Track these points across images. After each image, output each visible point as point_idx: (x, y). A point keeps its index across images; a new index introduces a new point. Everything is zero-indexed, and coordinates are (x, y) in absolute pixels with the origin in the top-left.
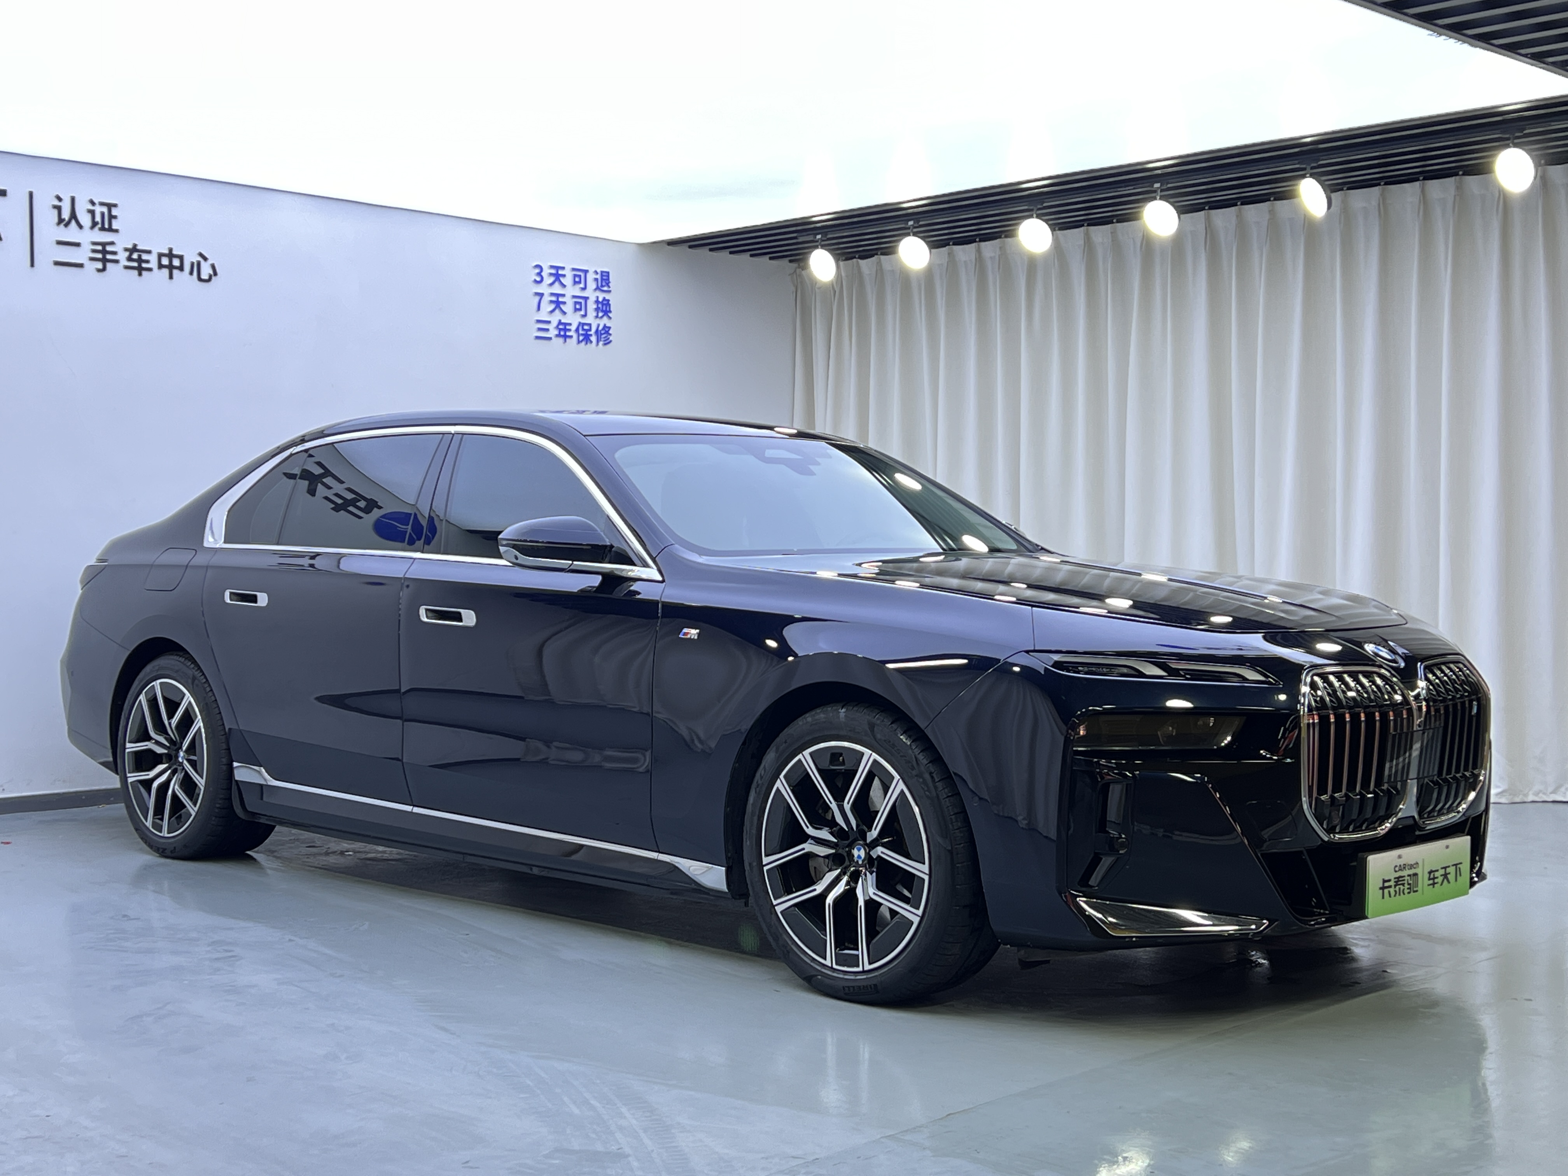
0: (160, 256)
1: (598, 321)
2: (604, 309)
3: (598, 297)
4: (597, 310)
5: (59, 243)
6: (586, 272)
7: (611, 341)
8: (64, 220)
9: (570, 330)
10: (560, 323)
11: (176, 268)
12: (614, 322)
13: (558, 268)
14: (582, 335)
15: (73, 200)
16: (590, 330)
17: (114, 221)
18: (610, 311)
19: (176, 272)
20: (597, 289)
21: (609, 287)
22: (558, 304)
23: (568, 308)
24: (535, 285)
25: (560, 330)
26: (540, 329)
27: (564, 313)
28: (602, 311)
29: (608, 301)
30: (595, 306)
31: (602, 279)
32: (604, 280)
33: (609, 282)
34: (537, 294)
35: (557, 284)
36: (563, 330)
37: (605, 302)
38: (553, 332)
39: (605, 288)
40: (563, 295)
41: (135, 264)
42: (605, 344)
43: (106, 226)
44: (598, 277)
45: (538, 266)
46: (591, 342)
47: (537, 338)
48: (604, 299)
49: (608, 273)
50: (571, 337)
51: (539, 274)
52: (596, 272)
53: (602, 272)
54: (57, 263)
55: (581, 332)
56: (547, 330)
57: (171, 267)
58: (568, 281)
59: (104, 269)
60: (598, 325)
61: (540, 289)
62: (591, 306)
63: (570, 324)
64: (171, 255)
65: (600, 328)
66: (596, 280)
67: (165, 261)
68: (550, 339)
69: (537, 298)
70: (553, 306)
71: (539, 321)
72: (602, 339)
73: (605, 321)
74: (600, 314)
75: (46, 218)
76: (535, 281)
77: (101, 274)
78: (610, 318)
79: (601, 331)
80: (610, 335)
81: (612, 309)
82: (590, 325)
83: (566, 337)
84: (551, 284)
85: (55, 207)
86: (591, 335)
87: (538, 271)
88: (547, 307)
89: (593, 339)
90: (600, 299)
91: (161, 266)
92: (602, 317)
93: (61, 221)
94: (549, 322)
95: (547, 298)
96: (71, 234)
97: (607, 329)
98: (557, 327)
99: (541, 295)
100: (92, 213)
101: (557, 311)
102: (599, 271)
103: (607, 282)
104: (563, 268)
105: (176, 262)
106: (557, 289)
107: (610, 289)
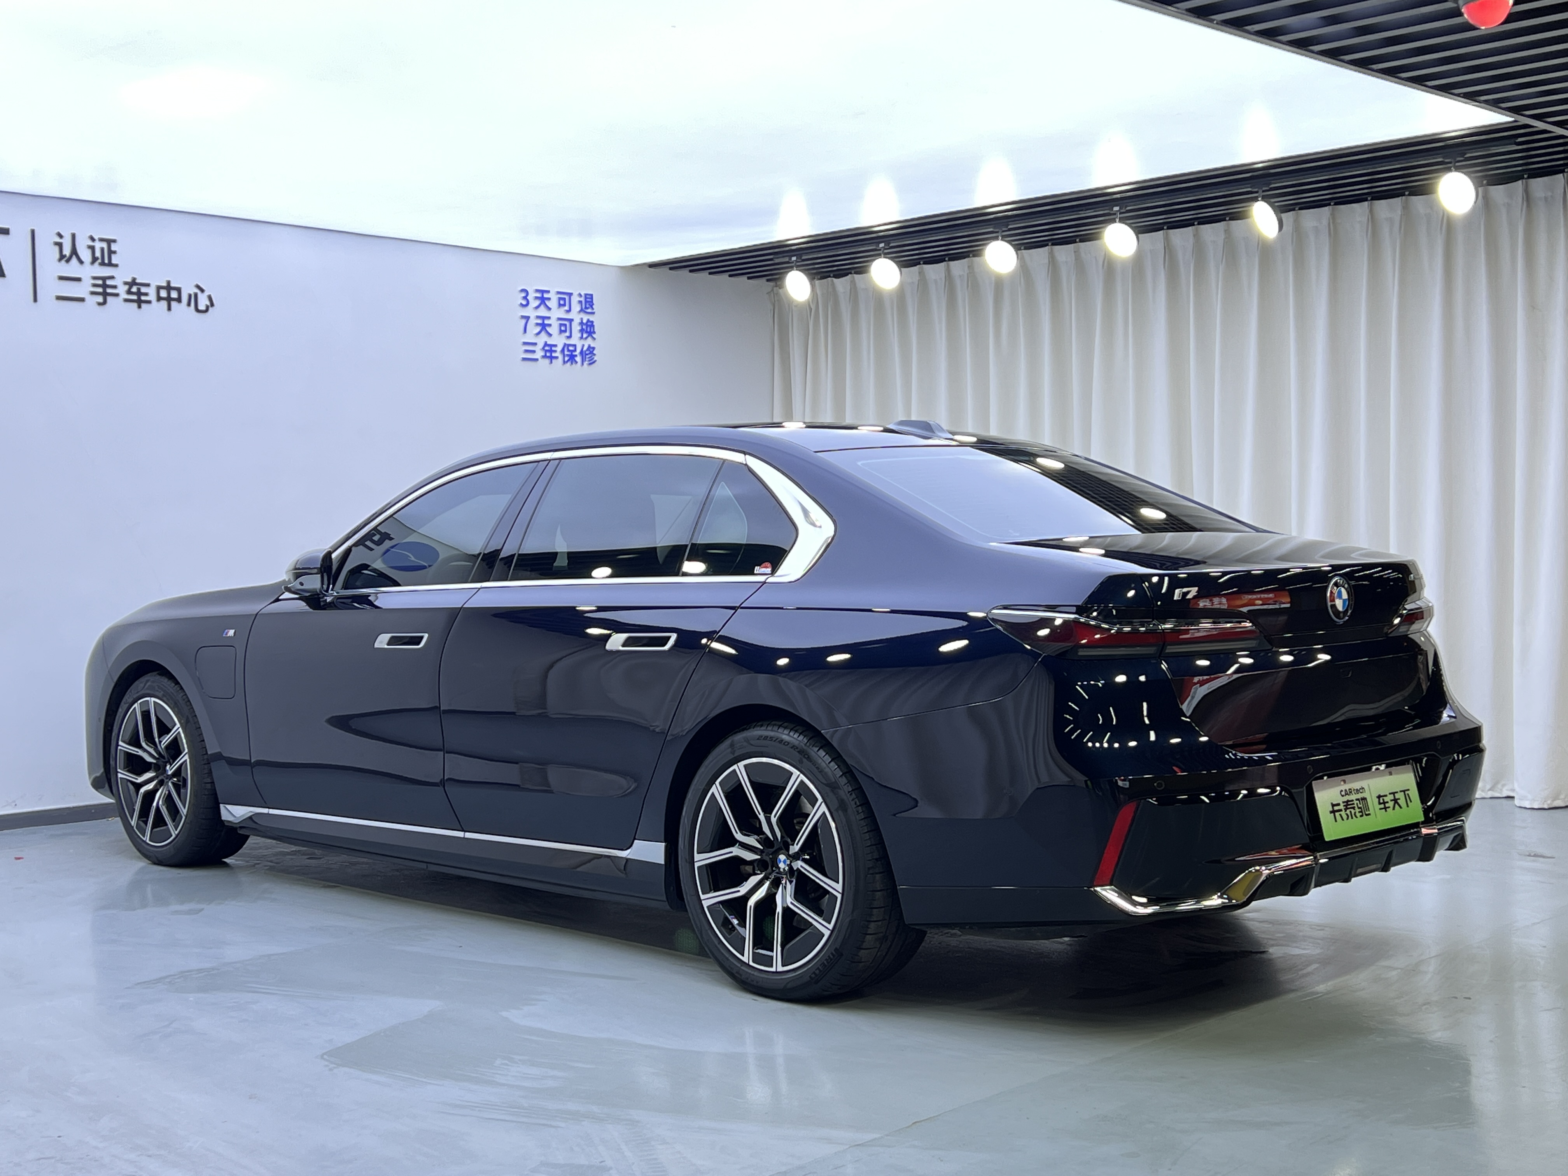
0: (159, 288)
1: (583, 342)
2: (589, 330)
3: (582, 319)
4: (582, 331)
5: (61, 278)
6: (570, 295)
7: (595, 361)
8: (65, 256)
9: (555, 351)
10: (546, 344)
11: (174, 299)
12: (599, 343)
13: (543, 292)
14: (567, 355)
15: (73, 236)
16: (575, 350)
17: (113, 256)
18: (594, 332)
19: (174, 304)
20: (581, 310)
21: (593, 309)
22: (544, 327)
23: (554, 330)
24: (521, 308)
25: (546, 351)
26: (527, 351)
27: (550, 335)
28: (587, 332)
29: (592, 322)
30: (579, 328)
31: (586, 302)
32: (588, 302)
33: (593, 304)
34: (523, 317)
35: (542, 307)
36: (549, 352)
37: (589, 323)
38: (539, 354)
39: (589, 310)
40: (549, 318)
41: (135, 297)
42: (590, 364)
43: (106, 261)
44: (582, 299)
45: (523, 290)
46: (576, 362)
47: (524, 359)
48: (588, 321)
49: (592, 295)
50: (557, 358)
51: (525, 298)
52: (580, 295)
53: (586, 295)
54: (59, 298)
55: (566, 353)
56: (534, 352)
57: (169, 299)
58: (553, 303)
59: (104, 303)
60: (583, 346)
61: (526, 312)
62: (576, 327)
63: (555, 346)
64: (169, 288)
65: (585, 349)
66: (580, 302)
67: (164, 294)
68: (537, 360)
69: (524, 321)
70: (538, 329)
71: (525, 343)
72: (587, 359)
73: (589, 342)
74: (585, 335)
75: (47, 254)
76: (522, 305)
77: (102, 307)
78: (594, 339)
79: (585, 351)
80: (595, 355)
81: (595, 330)
82: (575, 346)
83: (552, 358)
84: (537, 307)
85: (56, 244)
86: (576, 356)
87: (523, 295)
88: (533, 329)
89: (578, 359)
90: (585, 321)
91: (159, 299)
92: (586, 338)
93: (62, 257)
94: (535, 344)
95: (533, 321)
96: (72, 269)
97: (591, 349)
98: (543, 348)
99: (528, 318)
100: (92, 248)
101: (543, 333)
102: (582, 294)
103: (591, 304)
104: (548, 292)
105: (174, 295)
106: (543, 312)
107: (594, 311)
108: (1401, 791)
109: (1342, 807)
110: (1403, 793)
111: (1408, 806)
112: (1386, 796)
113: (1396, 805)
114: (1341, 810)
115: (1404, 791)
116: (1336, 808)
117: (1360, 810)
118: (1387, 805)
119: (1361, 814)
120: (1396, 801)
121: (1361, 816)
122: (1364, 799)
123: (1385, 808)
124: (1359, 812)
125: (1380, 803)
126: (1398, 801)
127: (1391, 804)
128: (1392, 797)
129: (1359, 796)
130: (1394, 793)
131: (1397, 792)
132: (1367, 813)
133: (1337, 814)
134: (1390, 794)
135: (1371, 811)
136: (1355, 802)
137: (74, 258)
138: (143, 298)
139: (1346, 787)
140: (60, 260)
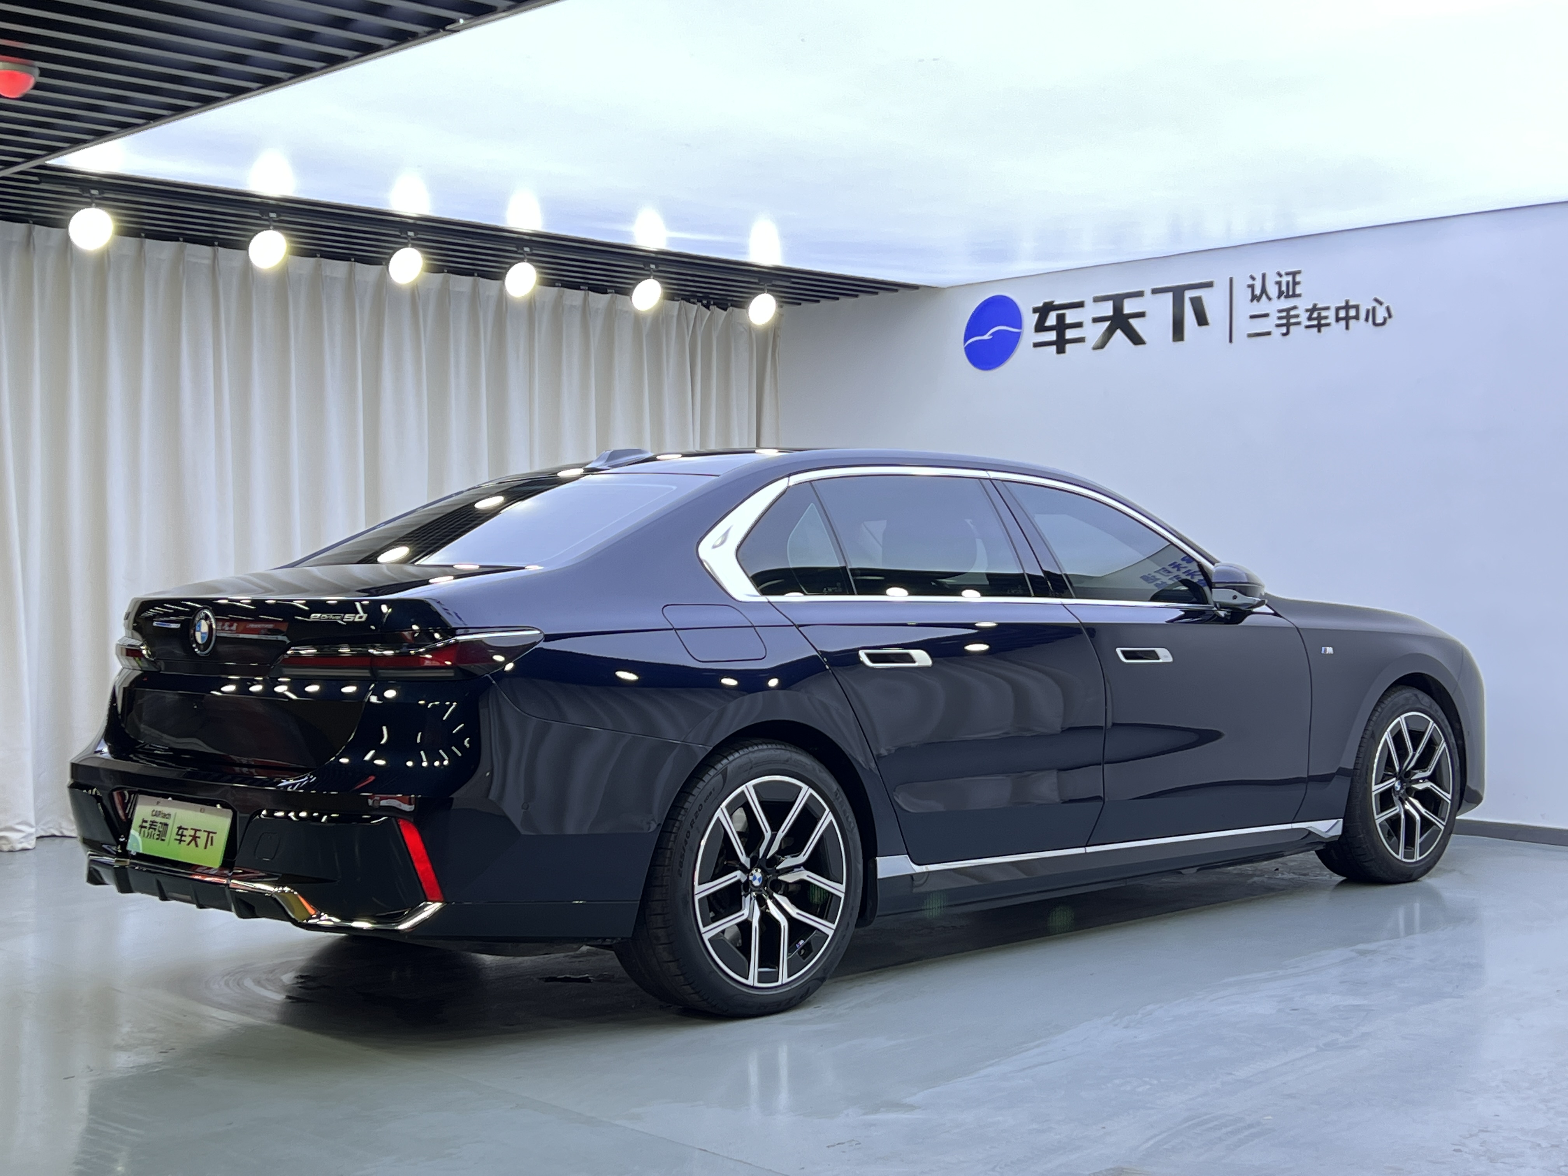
108: (205, 831)
109: (147, 825)
110: (206, 834)
111: (206, 847)
112: (186, 829)
113: (193, 842)
114: (145, 827)
115: (209, 833)
116: (144, 824)
117: (158, 833)
118: (183, 838)
119: (158, 837)
120: (195, 838)
121: (157, 839)
122: (166, 825)
123: (181, 841)
124: (158, 835)
125: (177, 834)
126: (198, 839)
127: (188, 839)
128: (192, 833)
129: (164, 821)
130: (196, 830)
131: (200, 830)
132: (163, 838)
133: (143, 829)
134: (192, 829)
135: (167, 838)
136: (159, 825)
137: (1264, 296)
138: (1323, 322)
139: (159, 808)
140: (1252, 300)
